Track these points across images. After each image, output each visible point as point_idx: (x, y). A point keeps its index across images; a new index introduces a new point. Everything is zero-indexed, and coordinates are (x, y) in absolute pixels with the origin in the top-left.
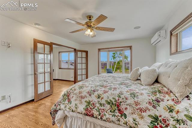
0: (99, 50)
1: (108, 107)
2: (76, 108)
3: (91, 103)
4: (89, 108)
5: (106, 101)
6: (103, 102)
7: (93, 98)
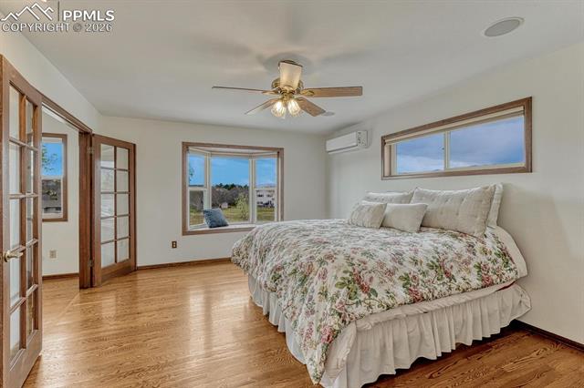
0: (186, 146)
1: (432, 273)
2: (392, 298)
3: (411, 276)
4: (412, 288)
5: (428, 265)
6: (425, 268)
7: (409, 268)
